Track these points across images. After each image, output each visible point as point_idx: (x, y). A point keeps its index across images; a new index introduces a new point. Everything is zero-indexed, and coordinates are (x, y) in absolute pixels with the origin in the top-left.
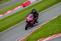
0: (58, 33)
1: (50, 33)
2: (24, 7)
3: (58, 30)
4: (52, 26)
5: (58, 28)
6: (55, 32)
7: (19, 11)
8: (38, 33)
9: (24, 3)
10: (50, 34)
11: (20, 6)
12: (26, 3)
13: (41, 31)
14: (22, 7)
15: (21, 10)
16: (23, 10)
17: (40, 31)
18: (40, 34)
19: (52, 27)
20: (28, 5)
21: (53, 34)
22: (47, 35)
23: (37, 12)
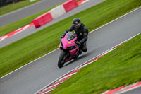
0: (117, 88)
1: (98, 85)
2: (37, 26)
3: (116, 79)
4: (102, 70)
5: (116, 74)
6: (109, 85)
7: (25, 36)
8: (70, 87)
9: (37, 18)
10: (98, 88)
11: (28, 26)
12: (42, 17)
13: (78, 82)
14: (33, 26)
15: (29, 34)
16: (35, 34)
17: (75, 82)
18: (75, 89)
19: (101, 73)
20: (45, 23)
21: (105, 88)
22: (91, 90)
23: (86, 27)
